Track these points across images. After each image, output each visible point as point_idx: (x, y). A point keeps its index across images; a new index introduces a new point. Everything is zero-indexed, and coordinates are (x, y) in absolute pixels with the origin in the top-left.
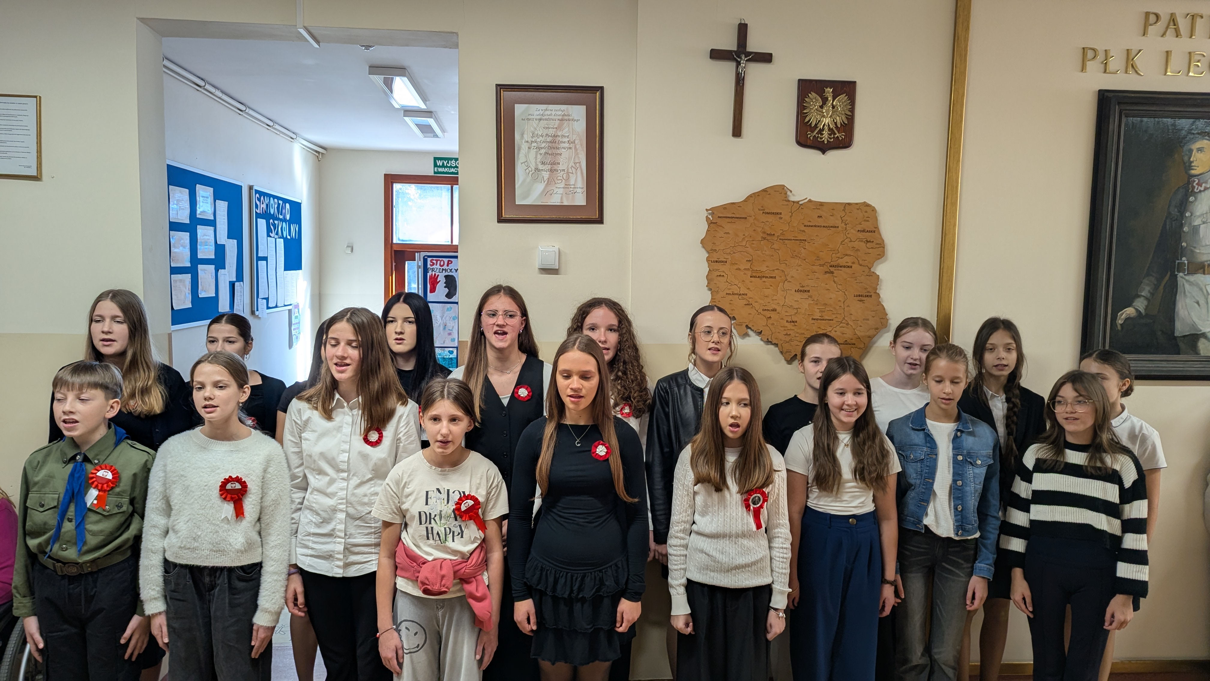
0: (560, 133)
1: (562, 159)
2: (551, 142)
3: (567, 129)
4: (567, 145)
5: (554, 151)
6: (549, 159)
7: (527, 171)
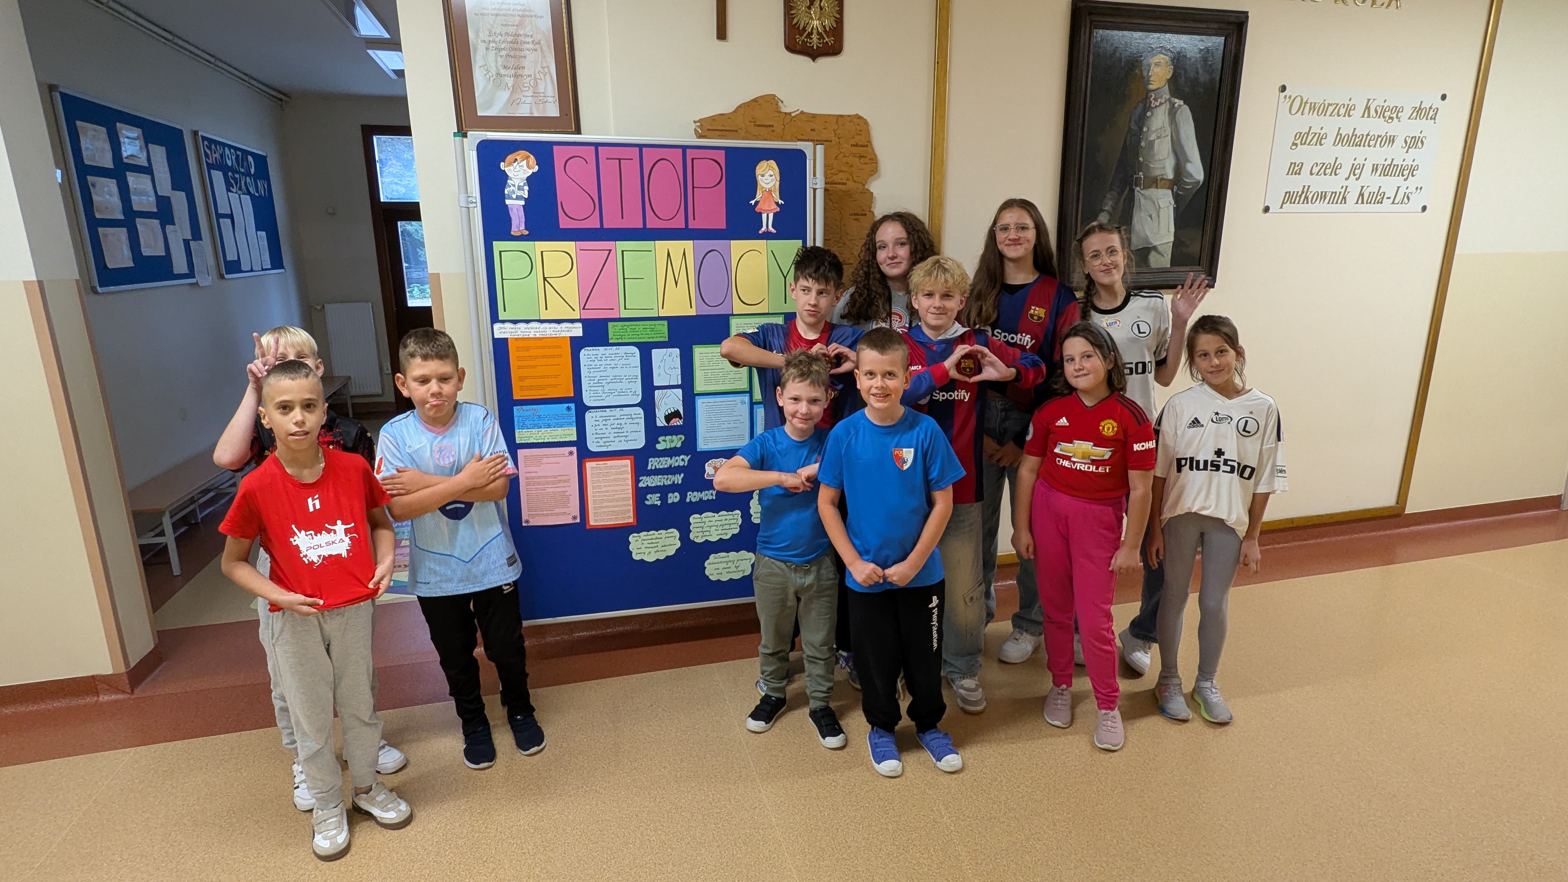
0: (521, 32)
1: (526, 63)
2: (511, 42)
3: (529, 28)
4: (531, 46)
5: (518, 53)
6: (512, 62)
7: (488, 76)
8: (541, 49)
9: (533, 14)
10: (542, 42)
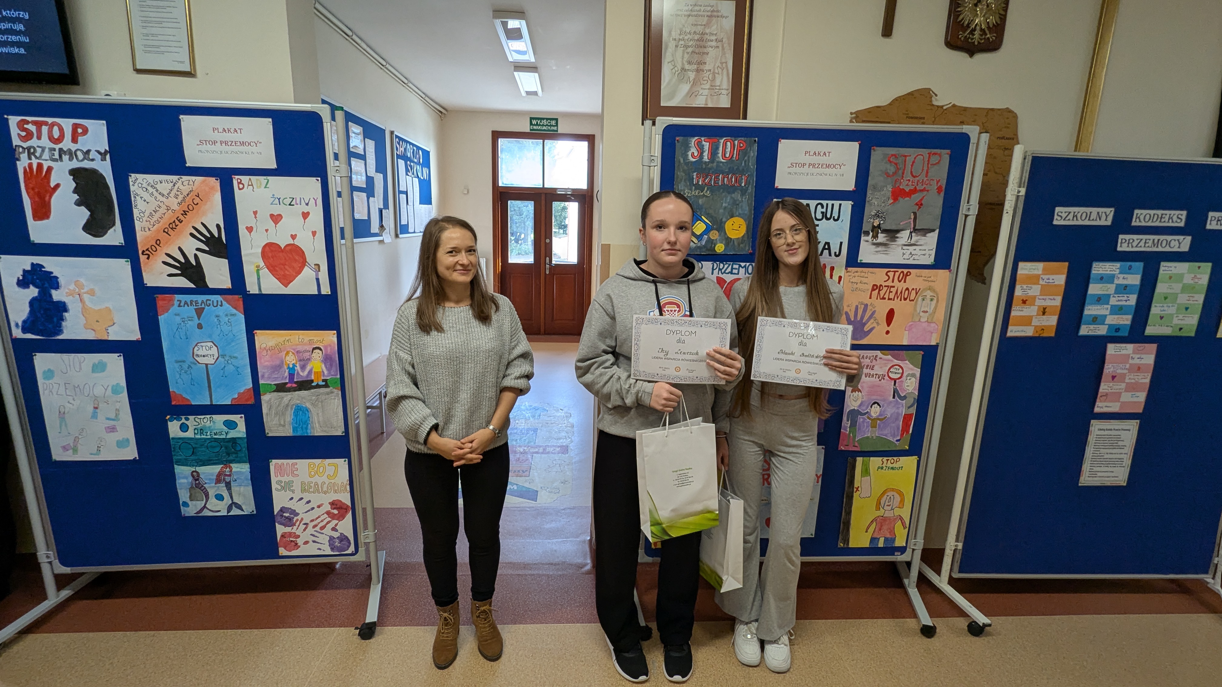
0: (707, 31)
1: (708, 59)
2: (698, 40)
3: (714, 27)
4: (714, 44)
5: (702, 50)
6: (696, 58)
7: (674, 71)
8: (723, 46)
9: (720, 14)
10: (724, 40)
